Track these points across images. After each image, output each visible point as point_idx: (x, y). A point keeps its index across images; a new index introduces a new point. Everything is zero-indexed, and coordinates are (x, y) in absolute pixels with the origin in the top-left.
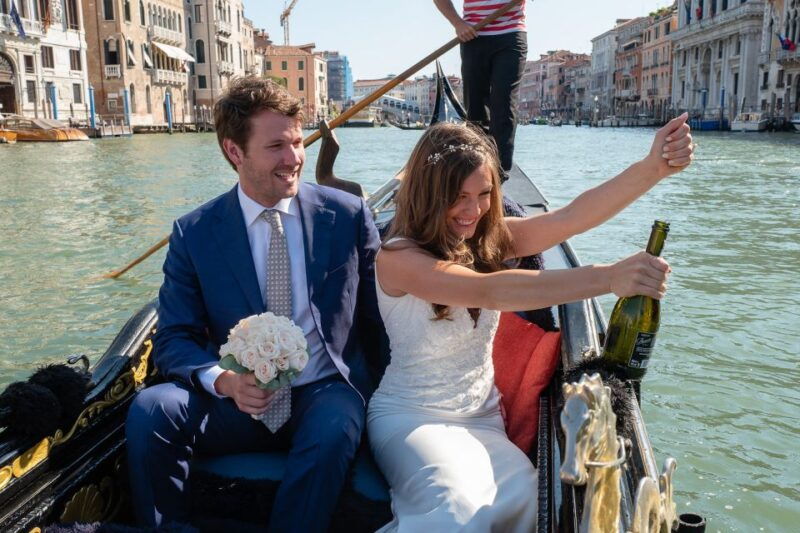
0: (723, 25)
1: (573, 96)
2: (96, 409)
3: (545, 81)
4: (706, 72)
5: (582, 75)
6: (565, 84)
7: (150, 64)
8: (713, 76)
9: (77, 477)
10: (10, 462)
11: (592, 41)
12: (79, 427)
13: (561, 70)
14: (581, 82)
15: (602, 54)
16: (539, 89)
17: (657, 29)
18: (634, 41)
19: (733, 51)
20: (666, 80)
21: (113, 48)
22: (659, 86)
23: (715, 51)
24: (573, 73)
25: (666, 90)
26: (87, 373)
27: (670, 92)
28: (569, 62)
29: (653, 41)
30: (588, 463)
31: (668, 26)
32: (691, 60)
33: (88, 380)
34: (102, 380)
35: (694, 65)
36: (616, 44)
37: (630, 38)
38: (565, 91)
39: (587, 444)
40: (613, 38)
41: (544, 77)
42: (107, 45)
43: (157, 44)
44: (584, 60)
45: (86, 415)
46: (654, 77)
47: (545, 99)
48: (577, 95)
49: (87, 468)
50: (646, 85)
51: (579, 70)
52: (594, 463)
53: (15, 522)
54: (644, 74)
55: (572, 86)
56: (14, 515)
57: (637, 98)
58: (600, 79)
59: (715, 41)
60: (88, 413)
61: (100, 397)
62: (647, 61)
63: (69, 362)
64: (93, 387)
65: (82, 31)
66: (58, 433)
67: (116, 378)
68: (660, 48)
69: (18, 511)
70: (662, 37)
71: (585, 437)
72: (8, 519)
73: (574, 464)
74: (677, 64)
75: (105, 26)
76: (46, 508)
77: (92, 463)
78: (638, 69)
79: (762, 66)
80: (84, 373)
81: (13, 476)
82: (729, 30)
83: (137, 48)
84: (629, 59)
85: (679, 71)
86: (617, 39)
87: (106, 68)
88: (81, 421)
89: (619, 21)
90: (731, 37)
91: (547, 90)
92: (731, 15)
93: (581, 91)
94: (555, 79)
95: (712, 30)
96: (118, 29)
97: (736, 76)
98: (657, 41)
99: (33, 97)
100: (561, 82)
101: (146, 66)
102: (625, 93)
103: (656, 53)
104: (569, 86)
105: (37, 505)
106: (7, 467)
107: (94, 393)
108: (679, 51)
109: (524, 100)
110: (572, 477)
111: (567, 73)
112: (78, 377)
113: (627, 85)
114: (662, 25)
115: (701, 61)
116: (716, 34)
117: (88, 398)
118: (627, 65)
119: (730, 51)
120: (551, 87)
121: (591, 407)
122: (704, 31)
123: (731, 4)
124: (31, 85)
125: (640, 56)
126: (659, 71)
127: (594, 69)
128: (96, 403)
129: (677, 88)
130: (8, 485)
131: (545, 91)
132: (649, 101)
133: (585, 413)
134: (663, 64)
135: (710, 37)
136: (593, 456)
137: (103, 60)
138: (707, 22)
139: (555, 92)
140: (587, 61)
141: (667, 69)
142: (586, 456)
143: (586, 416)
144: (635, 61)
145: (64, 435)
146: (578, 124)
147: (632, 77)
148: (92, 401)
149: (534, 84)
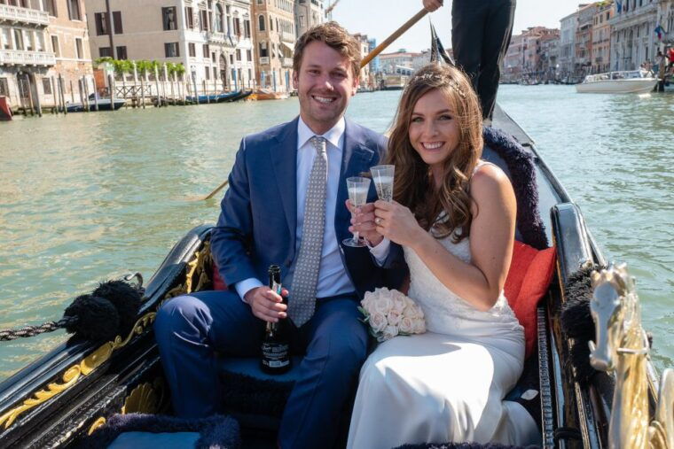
0: (639, 16)
1: (547, 62)
2: (149, 319)
3: (526, 51)
4: (630, 46)
5: (554, 47)
6: (541, 53)
7: (282, 56)
8: (634, 49)
9: (134, 376)
10: (78, 362)
11: (561, 21)
12: (135, 334)
13: (538, 42)
14: (553, 51)
15: (568, 31)
16: (521, 58)
17: (601, 16)
18: (587, 23)
19: (645, 33)
20: (607, 51)
21: (264, 47)
22: (603, 56)
23: (635, 32)
24: (547, 45)
25: (607, 59)
26: (141, 288)
27: (610, 59)
28: (544, 36)
29: (599, 25)
30: (620, 349)
31: (608, 14)
32: (622, 38)
33: (142, 294)
34: (153, 295)
35: (623, 40)
36: (578, 23)
37: (585, 21)
38: (541, 59)
39: (618, 331)
40: (576, 19)
41: (525, 48)
42: (260, 45)
43: (284, 43)
44: (554, 34)
45: (141, 324)
46: (600, 49)
47: (526, 65)
48: (550, 61)
49: (142, 368)
50: (595, 55)
51: (551, 42)
52: (625, 350)
53: (84, 412)
54: (594, 47)
55: (547, 55)
56: (83, 406)
57: (589, 64)
58: (567, 49)
59: (635, 26)
60: (143, 322)
61: (153, 308)
62: (596, 38)
63: (125, 279)
64: (147, 300)
65: (252, 39)
66: (118, 339)
67: (165, 293)
68: (604, 29)
69: (87, 403)
70: (605, 22)
71: (616, 323)
72: (79, 410)
73: (606, 350)
74: (613, 40)
75: (260, 34)
76: (109, 401)
77: (146, 365)
78: (590, 43)
79: (656, 44)
80: (138, 288)
81: (82, 374)
82: (643, 19)
83: (276, 46)
84: (584, 35)
85: (615, 46)
86: (578, 19)
87: (260, 59)
88: (137, 328)
89: (580, 6)
90: (644, 24)
91: (527, 58)
92: (644, 9)
93: (553, 58)
94: (534, 49)
95: (633, 19)
96: (267, 36)
97: (647, 49)
98: (602, 25)
99: (234, 78)
100: (538, 51)
101: (280, 56)
102: (582, 60)
103: (601, 33)
104: (544, 55)
105: (102, 398)
106: (76, 366)
107: (148, 305)
108: (615, 32)
109: (510, 66)
110: (606, 363)
111: (542, 45)
112: (134, 291)
113: (583, 54)
114: (604, 13)
115: (627, 39)
116: (635, 22)
117: (143, 309)
118: (583, 40)
119: (643, 32)
120: (530, 56)
121: (621, 293)
122: (628, 19)
123: (644, 3)
124: (233, 71)
125: (591, 35)
126: (603, 45)
127: (562, 41)
128: (149, 314)
129: (614, 56)
130: (78, 381)
131: (526, 60)
132: (597, 66)
133: (616, 299)
134: (605, 41)
135: (632, 23)
136: (623, 344)
137: (259, 54)
138: (630, 14)
139: (533, 60)
140: (558, 36)
141: (607, 44)
142: (617, 342)
143: (617, 302)
144: (588, 38)
145: (123, 340)
146: (547, 83)
147: (586, 49)
148: (145, 312)
149: (517, 53)
